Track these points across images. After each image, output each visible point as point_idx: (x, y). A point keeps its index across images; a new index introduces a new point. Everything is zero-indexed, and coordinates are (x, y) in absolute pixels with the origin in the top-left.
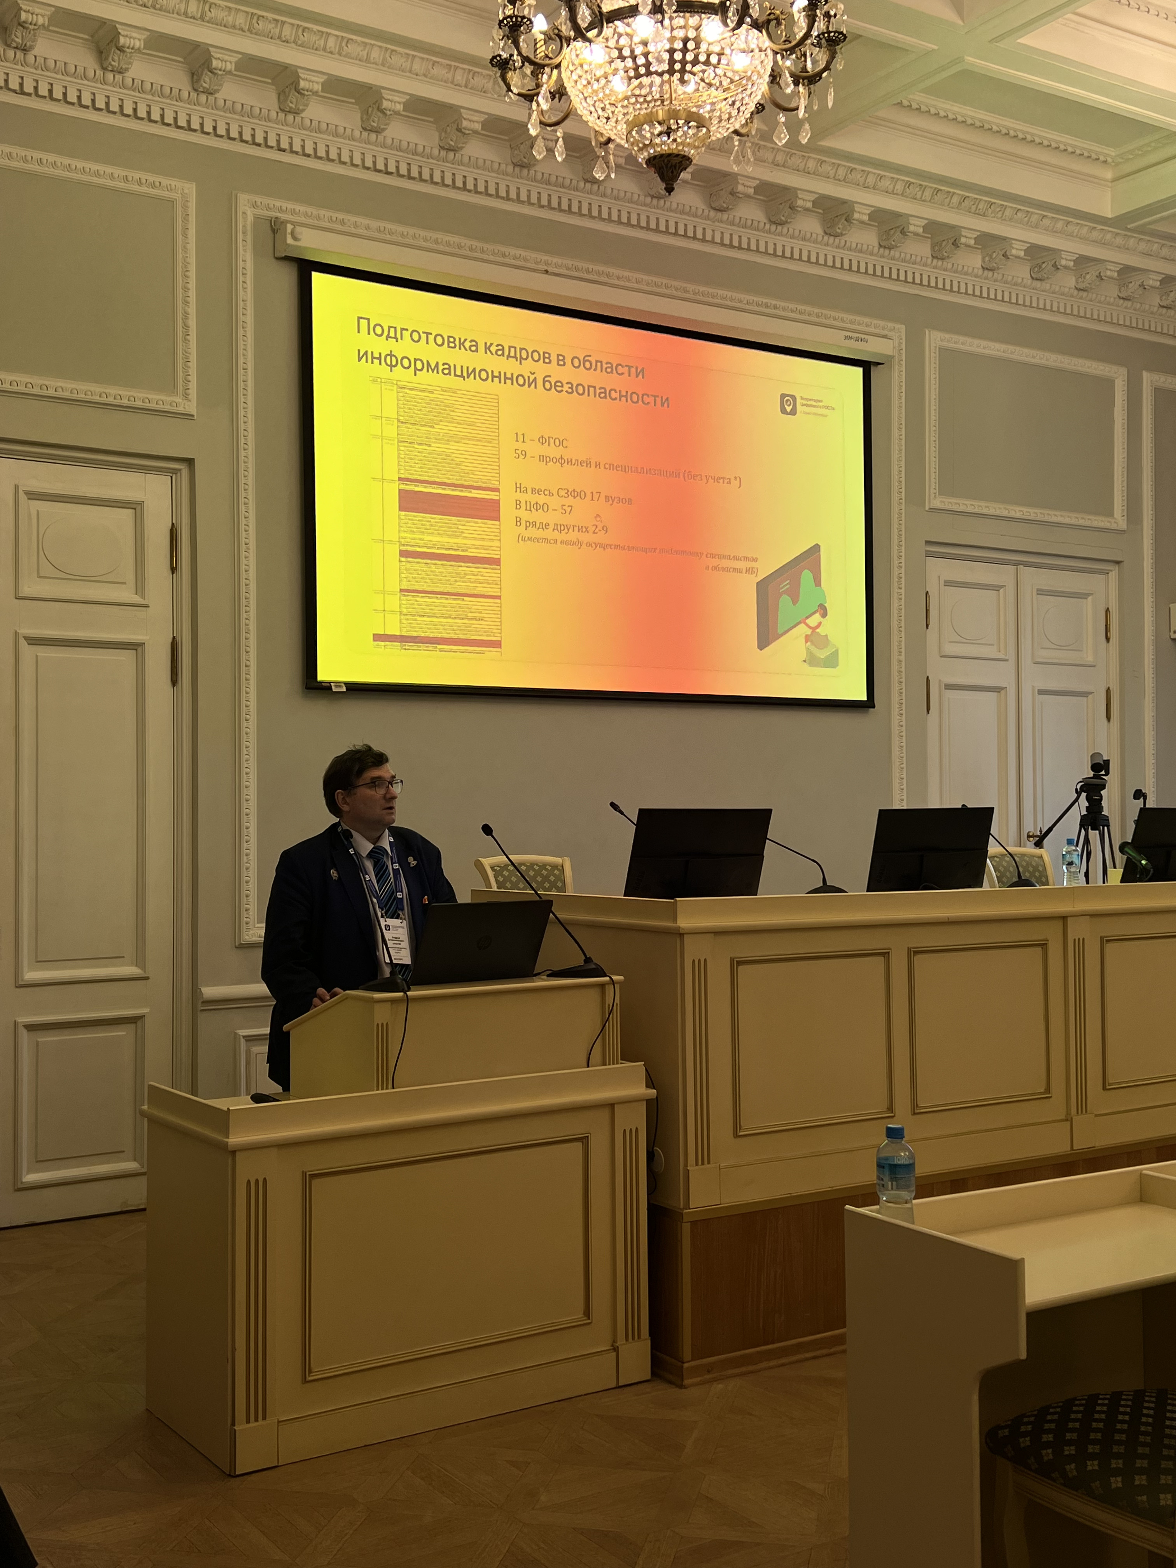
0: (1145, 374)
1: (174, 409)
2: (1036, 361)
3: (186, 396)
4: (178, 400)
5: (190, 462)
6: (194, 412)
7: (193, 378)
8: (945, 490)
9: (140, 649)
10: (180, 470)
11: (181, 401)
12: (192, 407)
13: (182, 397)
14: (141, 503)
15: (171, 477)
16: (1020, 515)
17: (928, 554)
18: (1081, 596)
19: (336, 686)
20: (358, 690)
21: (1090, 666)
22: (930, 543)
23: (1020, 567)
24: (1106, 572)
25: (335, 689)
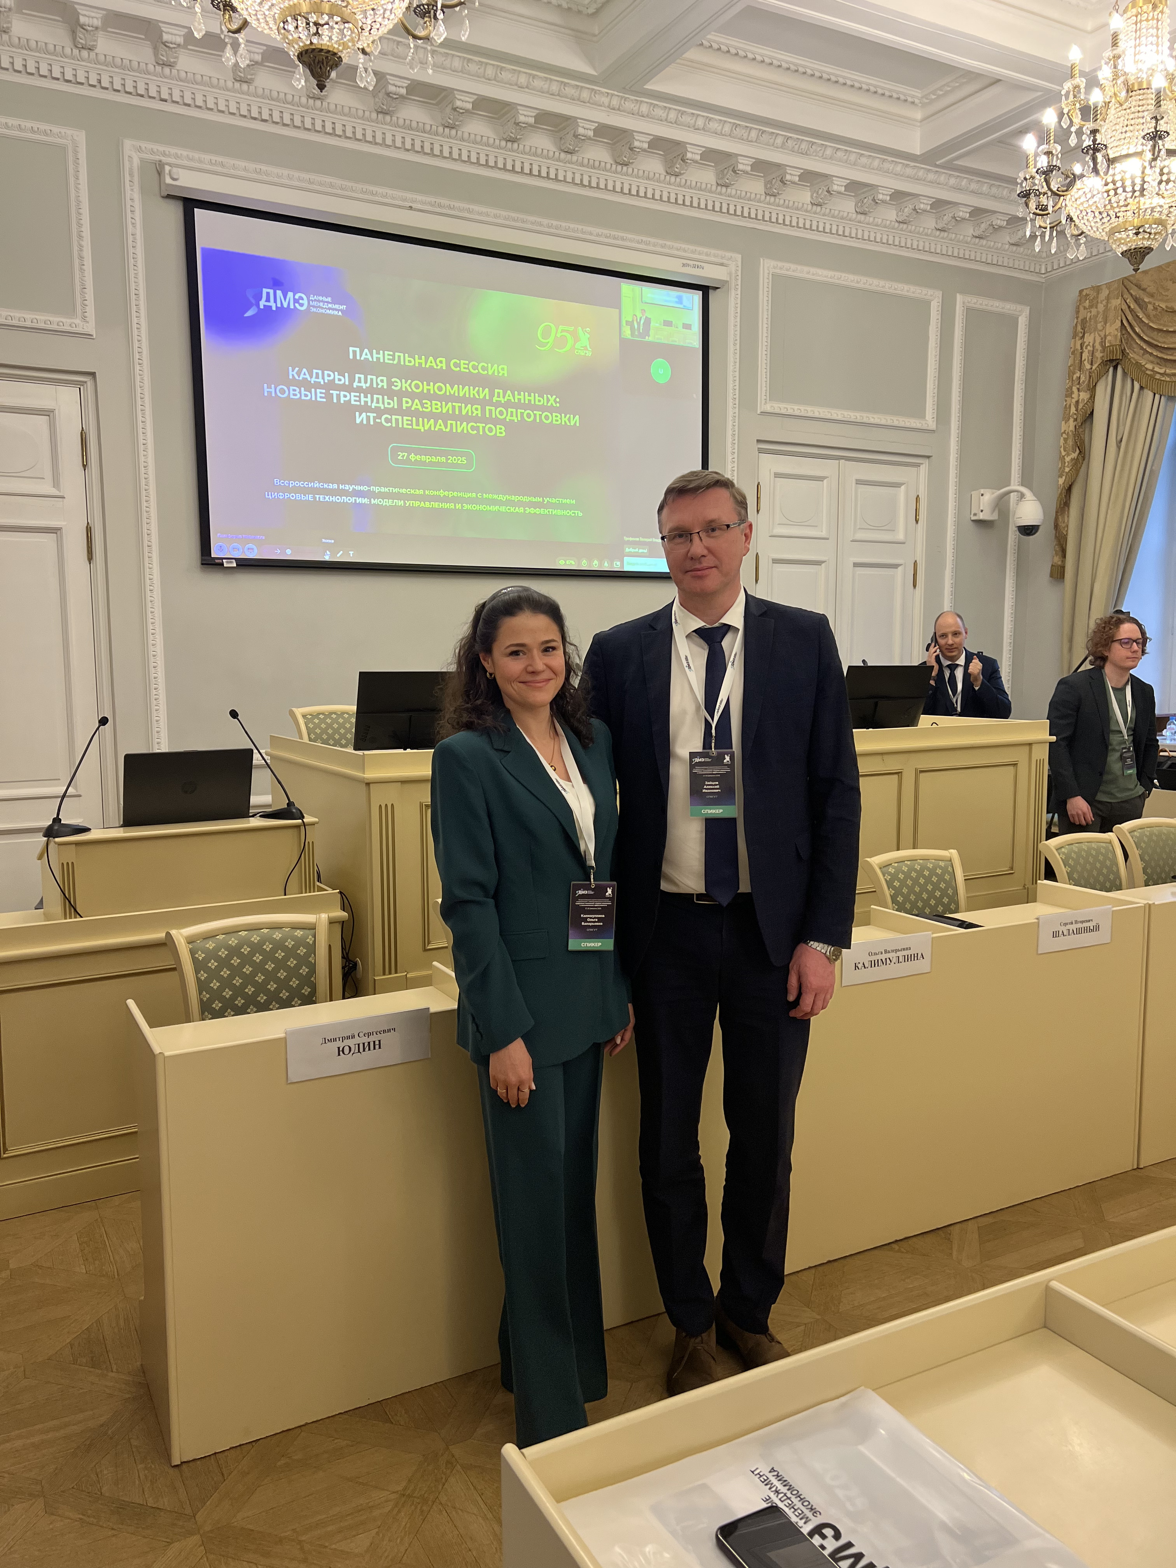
0: (958, 295)
1: (74, 330)
2: (861, 285)
3: (84, 318)
4: (77, 321)
5: (93, 375)
6: (94, 333)
7: (91, 302)
8: (773, 396)
9: (59, 532)
10: (86, 382)
11: (80, 322)
12: (90, 327)
13: (80, 319)
14: (53, 411)
15: (79, 389)
16: (840, 418)
17: (761, 451)
18: (898, 485)
19: (227, 562)
20: (246, 565)
21: (904, 543)
22: (758, 441)
23: (842, 461)
24: (918, 465)
25: (225, 565)
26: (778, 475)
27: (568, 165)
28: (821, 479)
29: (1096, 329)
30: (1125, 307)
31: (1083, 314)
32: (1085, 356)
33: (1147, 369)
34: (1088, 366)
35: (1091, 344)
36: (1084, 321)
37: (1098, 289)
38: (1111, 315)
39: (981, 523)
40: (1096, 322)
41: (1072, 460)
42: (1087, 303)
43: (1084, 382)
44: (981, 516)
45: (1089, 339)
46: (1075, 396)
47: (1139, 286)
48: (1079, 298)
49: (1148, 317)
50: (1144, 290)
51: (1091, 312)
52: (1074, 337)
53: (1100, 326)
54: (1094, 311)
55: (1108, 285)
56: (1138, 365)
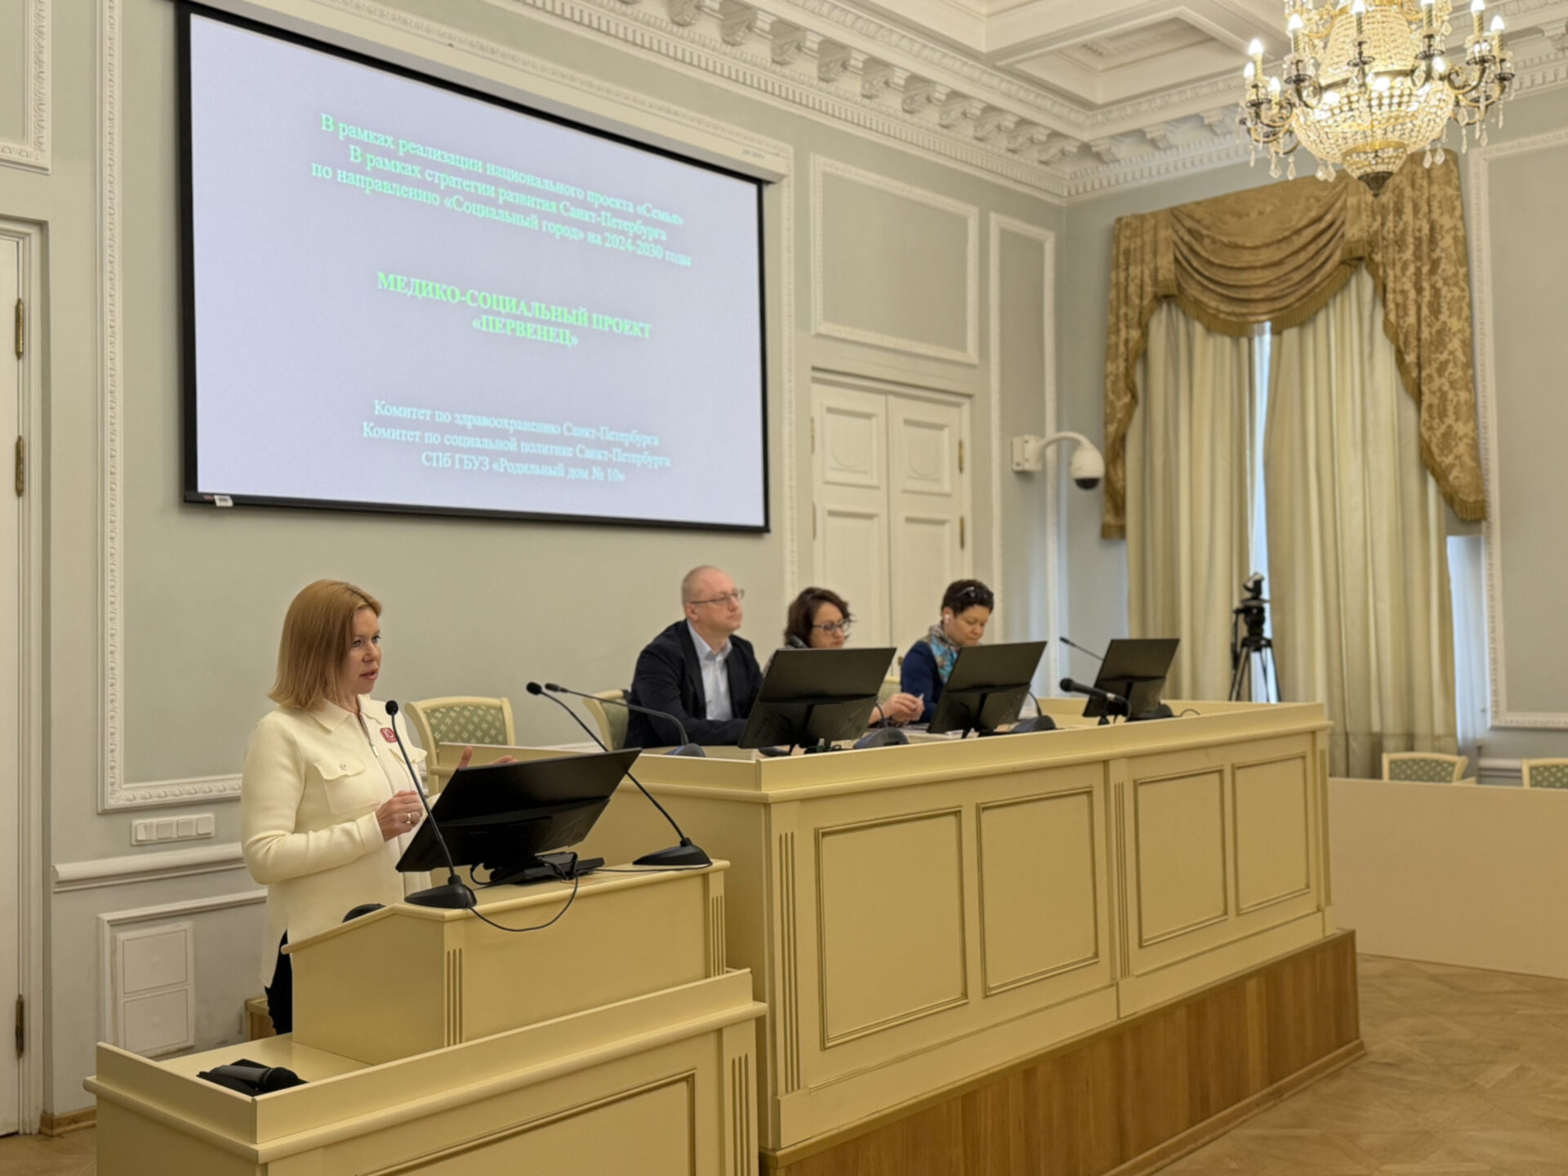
0: (993, 215)
1: (24, 160)
3: (39, 144)
4: (29, 149)
5: (42, 225)
6: (48, 165)
7: (48, 124)
8: (828, 315)
10: (29, 235)
12: (45, 160)
13: (33, 145)
15: (18, 243)
16: (891, 345)
17: (815, 380)
18: (939, 427)
19: (221, 500)
20: (246, 504)
21: (948, 495)
22: (815, 369)
23: (891, 398)
24: (958, 405)
25: (219, 503)
26: (830, 410)
27: (621, 17)
28: (868, 416)
29: (1143, 262)
30: (1176, 238)
31: (1124, 244)
32: (1132, 289)
33: (1208, 307)
34: (1137, 301)
35: (1139, 277)
36: (1127, 252)
37: (1142, 218)
38: (1162, 247)
39: (1024, 475)
40: (1142, 253)
41: (1125, 404)
42: (1128, 233)
43: (1132, 319)
44: (1027, 466)
45: (1134, 271)
46: (1123, 333)
47: (1192, 217)
48: (1117, 226)
49: (1206, 251)
50: (1198, 222)
51: (1135, 242)
52: (1117, 266)
53: (1148, 257)
54: (1139, 241)
55: (1154, 215)
56: (1197, 303)
